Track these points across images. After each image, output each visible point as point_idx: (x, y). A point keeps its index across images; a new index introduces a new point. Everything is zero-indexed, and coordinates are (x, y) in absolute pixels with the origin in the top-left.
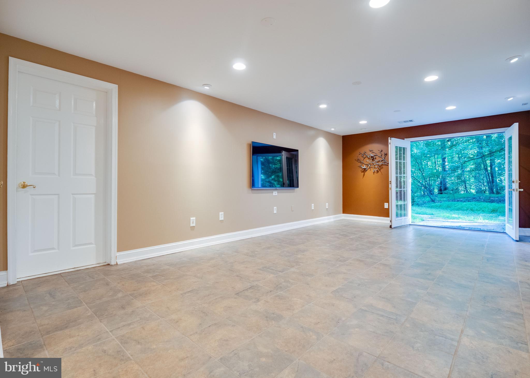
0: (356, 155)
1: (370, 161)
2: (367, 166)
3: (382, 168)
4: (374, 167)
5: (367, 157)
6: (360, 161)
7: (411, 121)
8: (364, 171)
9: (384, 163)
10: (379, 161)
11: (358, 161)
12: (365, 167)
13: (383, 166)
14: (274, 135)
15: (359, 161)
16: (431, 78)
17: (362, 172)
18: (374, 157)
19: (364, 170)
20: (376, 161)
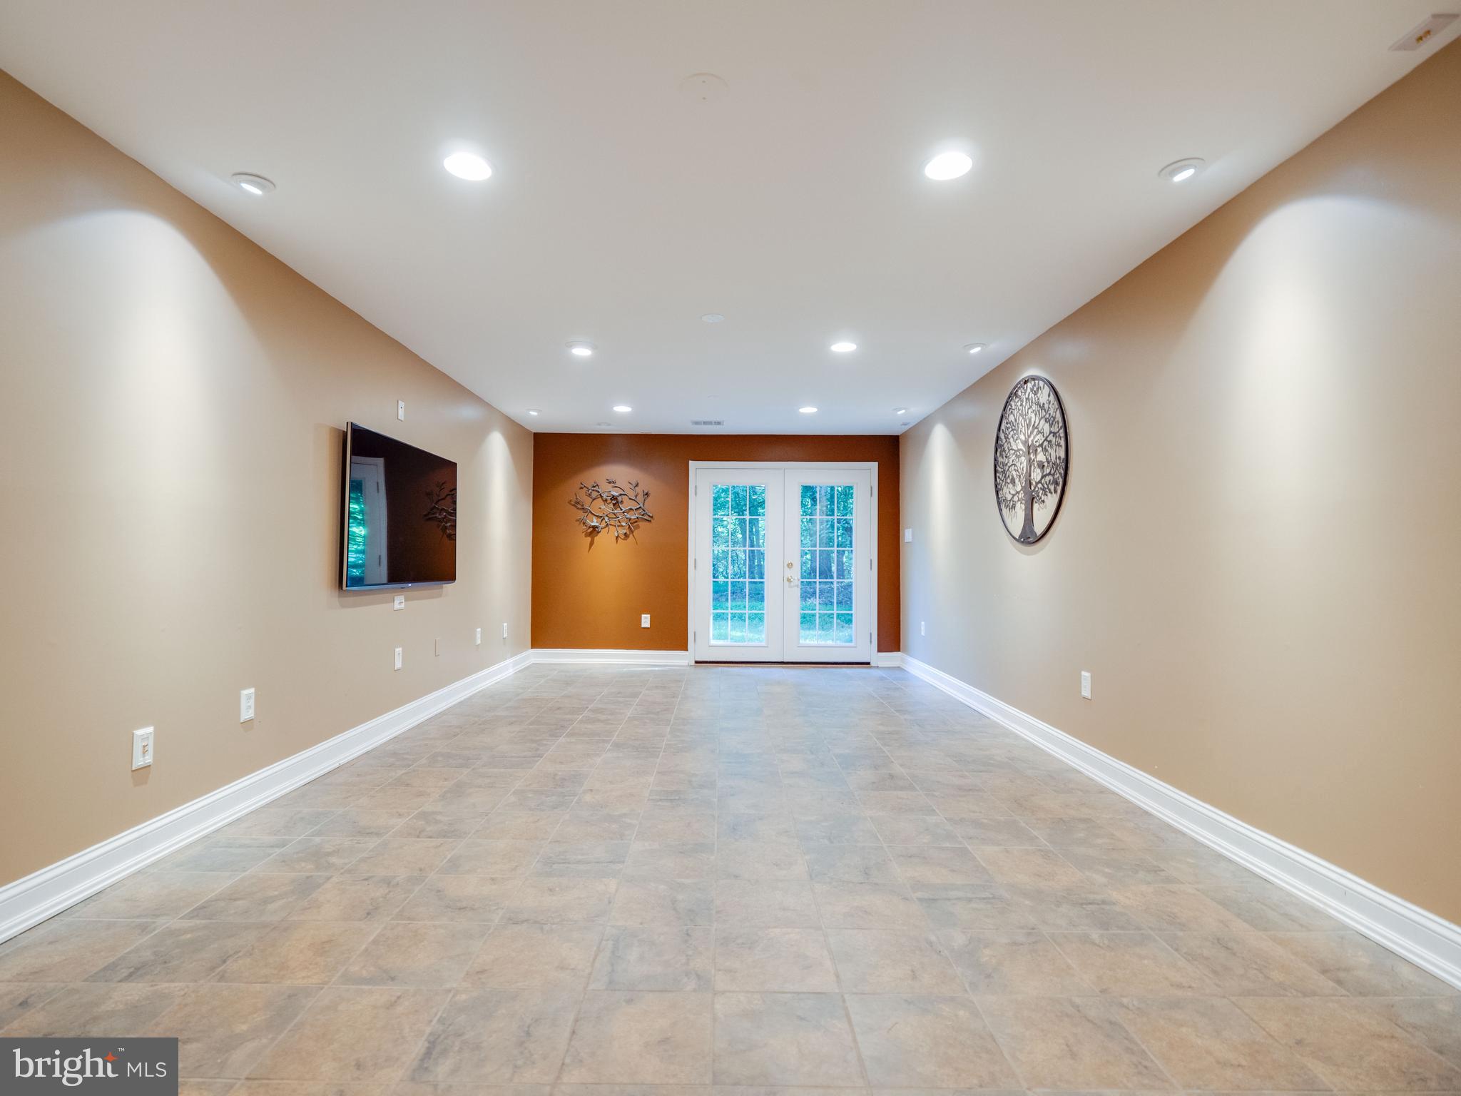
0: (572, 488)
1: (608, 508)
2: (600, 520)
3: (638, 527)
4: (619, 524)
5: (602, 497)
6: (583, 505)
7: (719, 423)
8: (591, 533)
9: (643, 515)
10: (631, 509)
11: (576, 507)
12: (595, 523)
13: (641, 524)
14: (400, 408)
15: (579, 506)
16: (844, 347)
17: (586, 537)
18: (620, 499)
19: (591, 529)
20: (624, 509)
